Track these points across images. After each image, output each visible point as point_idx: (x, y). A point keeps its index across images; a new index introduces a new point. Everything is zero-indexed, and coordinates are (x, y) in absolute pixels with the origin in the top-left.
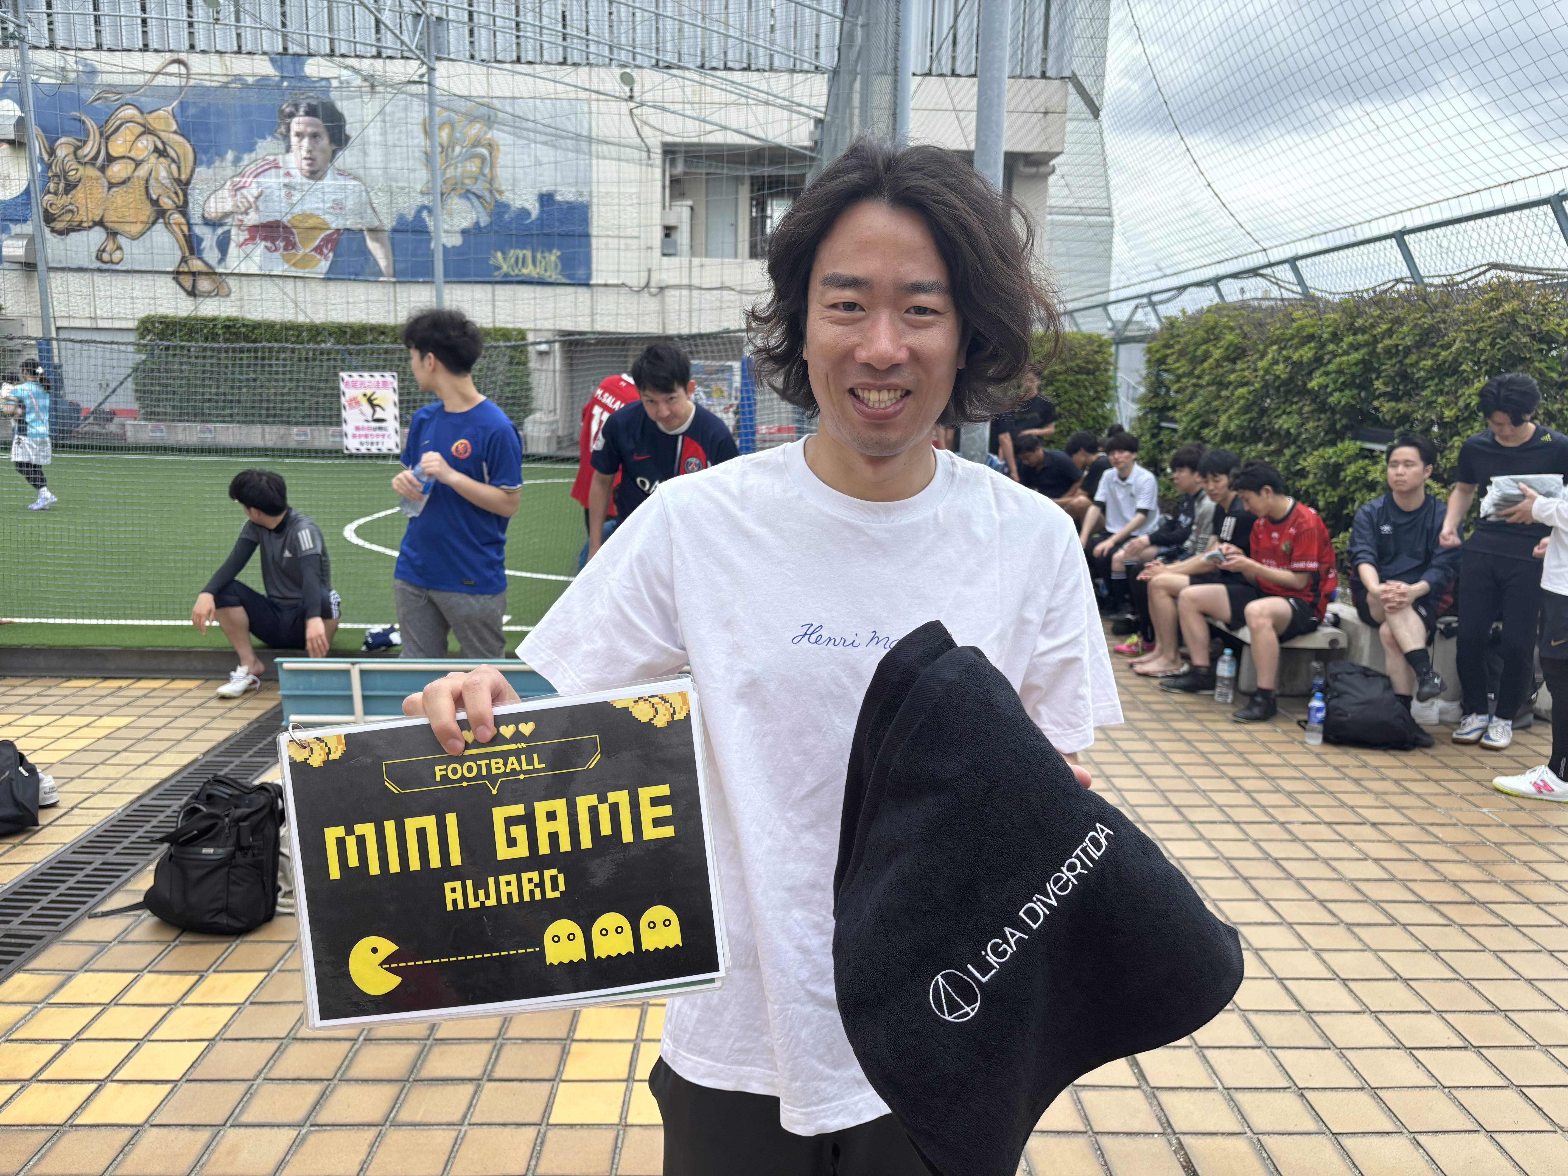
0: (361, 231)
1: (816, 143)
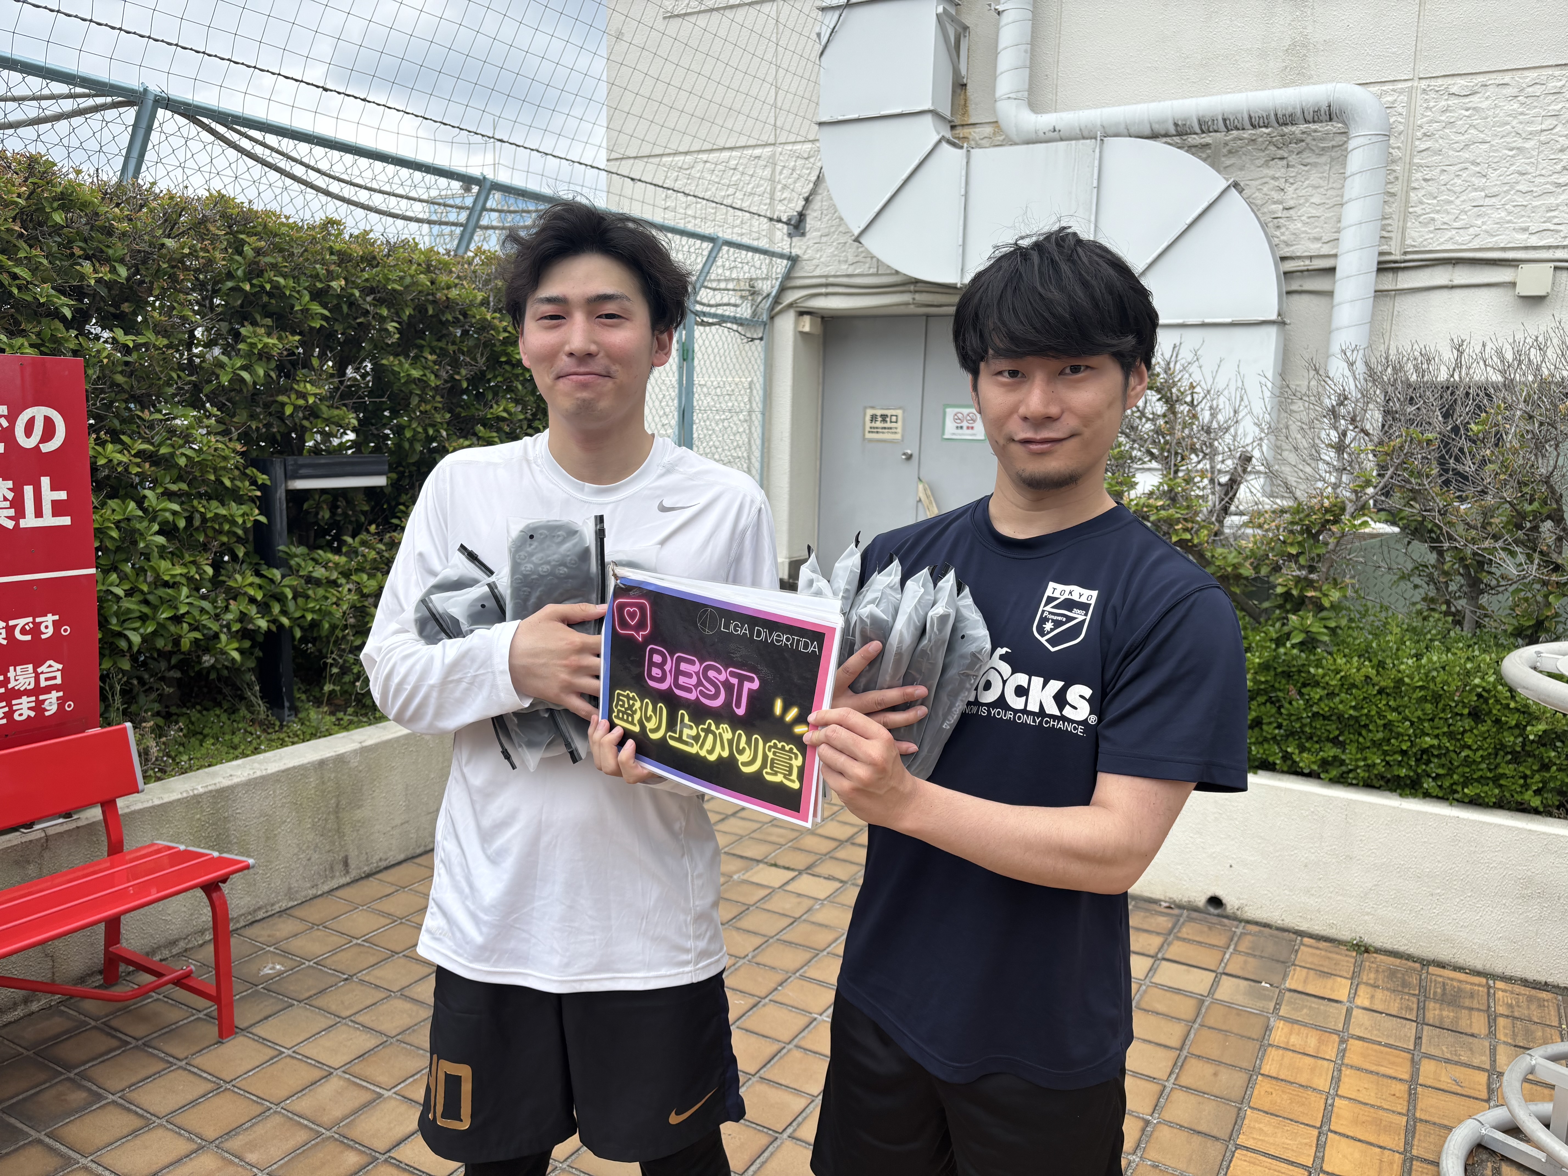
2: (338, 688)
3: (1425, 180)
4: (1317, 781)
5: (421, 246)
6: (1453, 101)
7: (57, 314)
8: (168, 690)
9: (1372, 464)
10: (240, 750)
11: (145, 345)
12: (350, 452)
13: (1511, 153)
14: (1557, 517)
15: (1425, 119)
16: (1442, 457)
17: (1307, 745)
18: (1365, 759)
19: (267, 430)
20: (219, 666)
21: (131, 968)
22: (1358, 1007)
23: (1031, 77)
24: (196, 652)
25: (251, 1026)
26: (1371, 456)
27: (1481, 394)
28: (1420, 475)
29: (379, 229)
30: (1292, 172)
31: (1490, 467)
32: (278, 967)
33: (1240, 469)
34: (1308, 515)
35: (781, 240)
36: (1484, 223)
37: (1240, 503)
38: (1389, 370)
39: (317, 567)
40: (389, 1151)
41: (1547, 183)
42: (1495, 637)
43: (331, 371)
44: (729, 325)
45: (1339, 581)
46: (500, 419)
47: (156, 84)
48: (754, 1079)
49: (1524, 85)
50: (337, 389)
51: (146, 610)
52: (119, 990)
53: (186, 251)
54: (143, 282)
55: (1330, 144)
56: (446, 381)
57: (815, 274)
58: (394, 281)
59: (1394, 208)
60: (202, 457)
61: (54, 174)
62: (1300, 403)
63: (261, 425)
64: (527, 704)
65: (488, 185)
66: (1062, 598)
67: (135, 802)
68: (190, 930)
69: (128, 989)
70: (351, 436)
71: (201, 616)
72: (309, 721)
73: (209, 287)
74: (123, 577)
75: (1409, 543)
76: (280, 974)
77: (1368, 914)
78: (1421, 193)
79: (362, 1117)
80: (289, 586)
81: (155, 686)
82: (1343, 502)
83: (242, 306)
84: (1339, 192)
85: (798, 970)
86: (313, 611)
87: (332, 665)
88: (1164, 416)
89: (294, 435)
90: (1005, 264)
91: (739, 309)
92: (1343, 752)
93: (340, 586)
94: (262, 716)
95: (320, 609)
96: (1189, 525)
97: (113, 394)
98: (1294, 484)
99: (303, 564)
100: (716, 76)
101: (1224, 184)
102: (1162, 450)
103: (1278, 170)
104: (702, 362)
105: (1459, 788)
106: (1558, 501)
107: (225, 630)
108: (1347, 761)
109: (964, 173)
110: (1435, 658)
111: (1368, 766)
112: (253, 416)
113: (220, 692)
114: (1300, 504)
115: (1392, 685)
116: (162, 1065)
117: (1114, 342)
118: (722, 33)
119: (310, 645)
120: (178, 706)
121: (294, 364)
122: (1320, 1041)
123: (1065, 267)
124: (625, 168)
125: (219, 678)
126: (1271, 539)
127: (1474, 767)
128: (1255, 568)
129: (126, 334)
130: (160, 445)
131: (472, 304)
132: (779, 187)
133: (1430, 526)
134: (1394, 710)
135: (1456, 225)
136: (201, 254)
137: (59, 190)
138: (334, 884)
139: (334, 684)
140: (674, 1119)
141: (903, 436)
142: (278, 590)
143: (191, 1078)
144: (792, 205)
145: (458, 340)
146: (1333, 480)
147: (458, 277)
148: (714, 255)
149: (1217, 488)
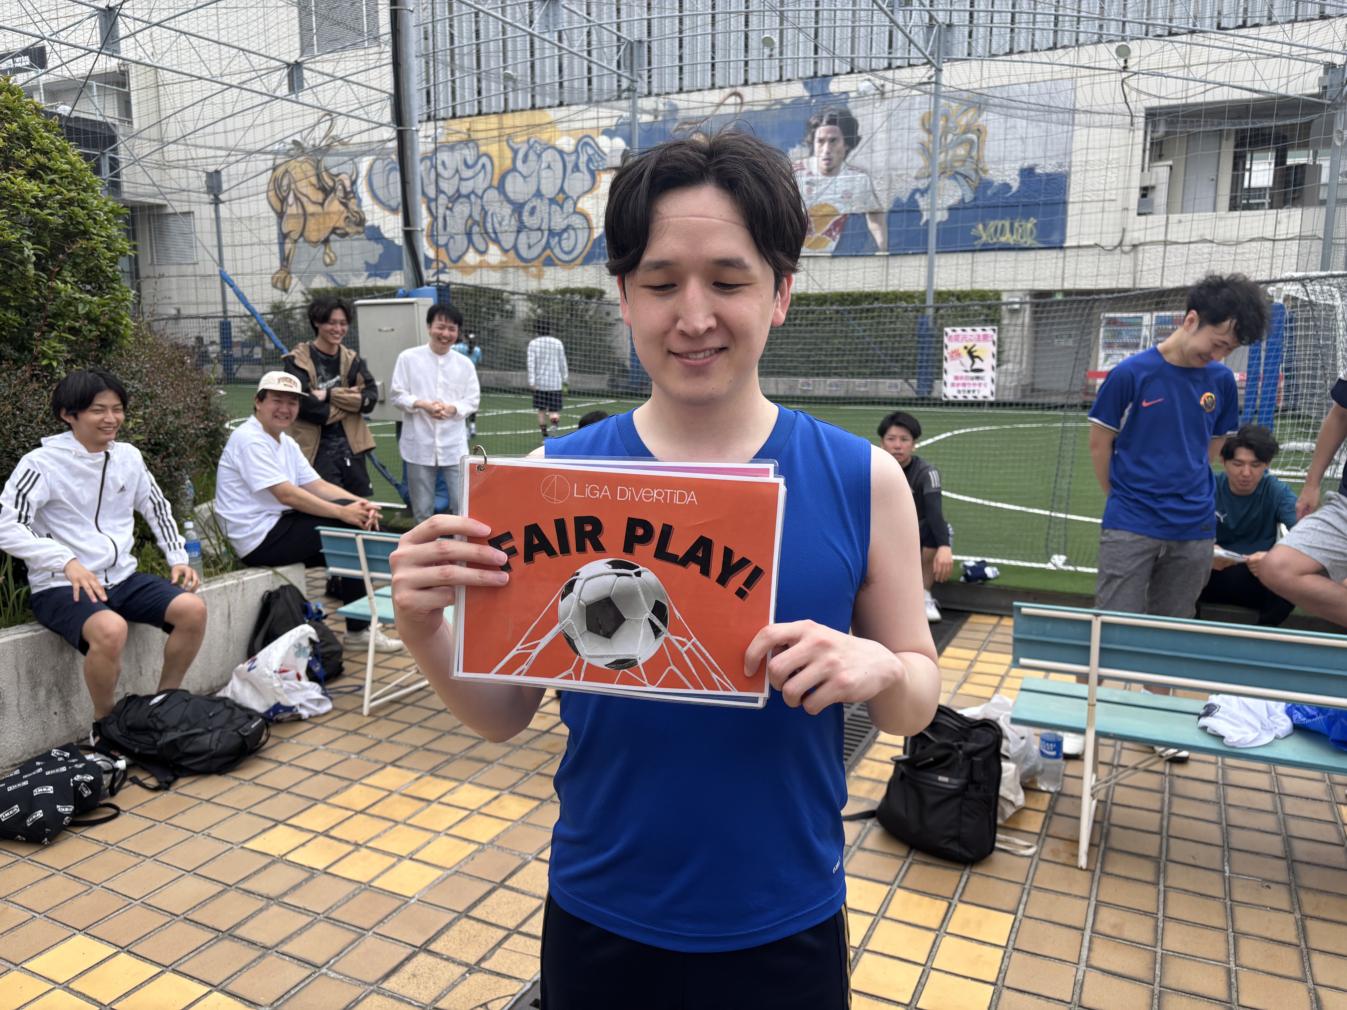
0: (864, 214)
1: (1325, 88)
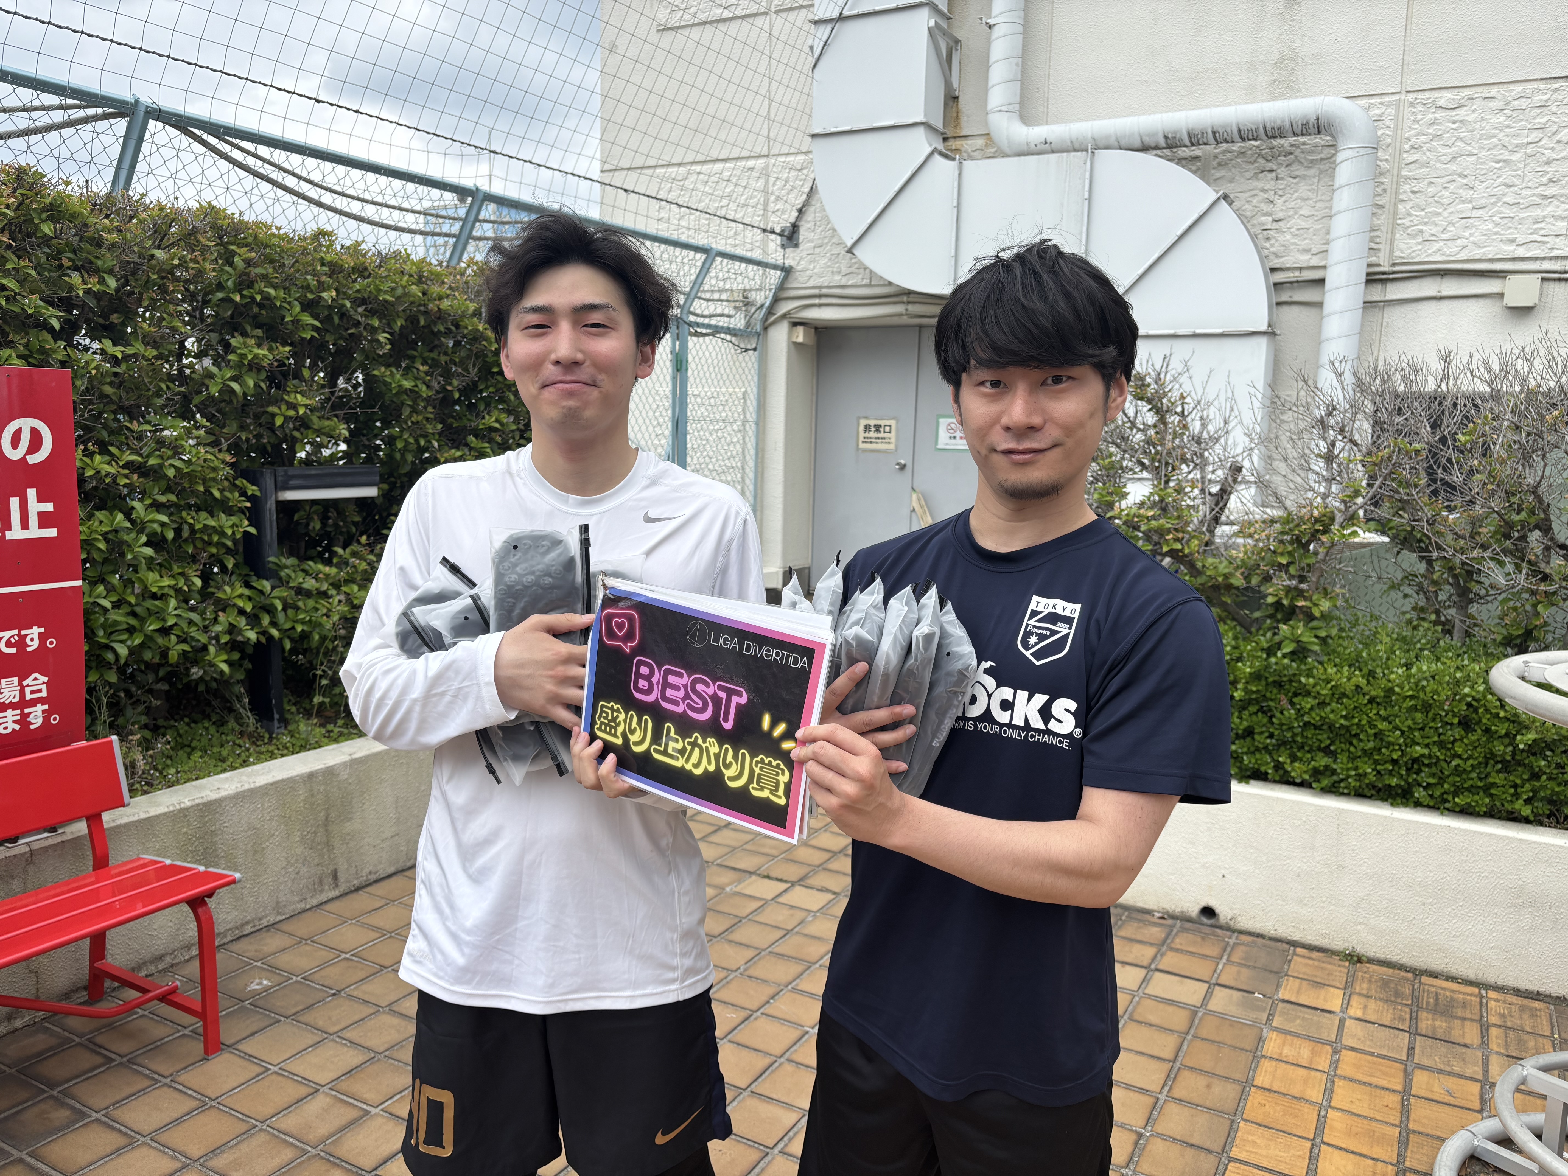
2: (327, 700)
3: (1413, 192)
4: (1309, 791)
5: (413, 257)
6: (1440, 114)
7: (45, 326)
8: (156, 703)
9: (1361, 474)
10: (229, 763)
11: (134, 355)
12: (341, 463)
13: (1498, 166)
14: (1545, 527)
15: (1413, 132)
16: (1431, 467)
17: (1299, 754)
18: (1356, 769)
19: (258, 440)
20: (207, 678)
21: (117, 984)
22: (1351, 1017)
23: (1022, 88)
24: (184, 664)
25: (237, 1042)
26: (1360, 467)
27: (1468, 405)
28: (1408, 485)
29: (371, 240)
30: (1281, 184)
31: (1478, 476)
32: (265, 982)
33: (1230, 479)
34: (1298, 525)
35: (774, 251)
36: (1471, 235)
37: (1231, 513)
38: (1378, 382)
39: (308, 578)
40: (376, 1169)
41: (1534, 195)
42: (1485, 646)
43: (322, 382)
44: (723, 336)
45: (1329, 591)
46: (492, 429)
47: (147, 96)
48: (745, 1094)
49: (1510, 99)
50: (329, 399)
51: (133, 621)
52: (105, 1006)
53: (176, 262)
54: (133, 293)
55: (1319, 157)
56: (438, 392)
57: (808, 285)
58: (386, 292)
59: (1382, 220)
60: (191, 467)
61: (43, 185)
62: (1290, 413)
63: (251, 436)
64: (512, 716)
65: (481, 196)
66: (1046, 612)
67: (121, 816)
68: (177, 945)
69: (114, 1005)
70: (343, 447)
71: (189, 627)
72: (299, 733)
73: (200, 298)
74: (111, 589)
75: (1398, 553)
76: (267, 989)
77: (1360, 924)
78: (1409, 205)
79: (349, 1135)
80: (279, 598)
81: (143, 699)
82: (1332, 512)
83: (232, 317)
84: (1327, 205)
85: (790, 983)
86: (303, 622)
87: (321, 677)
88: (1155, 426)
89: (285, 446)
90: (987, 276)
91: (732, 320)
92: (1335, 761)
93: (331, 597)
94: (251, 728)
95: (310, 621)
96: (1180, 535)
97: (102, 406)
98: (1284, 493)
99: (293, 575)
100: (709, 89)
101: (1213, 196)
102: (1153, 460)
103: (1267, 182)
104: (696, 373)
105: (1450, 798)
106: (1546, 510)
107: (214, 642)
108: (1339, 771)
109: (956, 184)
110: (1425, 668)
111: (1359, 775)
112: (243, 427)
113: (209, 704)
114: (1289, 514)
115: (1382, 694)
116: (147, 1083)
117: (1096, 352)
118: (715, 46)
119: (301, 657)
120: (166, 719)
121: (285, 375)
122: (1313, 1052)
123: (1046, 278)
124: (618, 179)
125: (208, 690)
126: (1262, 549)
127: (1464, 776)
128: (1245, 578)
129: (115, 345)
130: (148, 456)
131: (463, 315)
132: (773, 198)
133: (1419, 536)
134: (1385, 719)
135: (1444, 236)
136: (191, 265)
137: (48, 201)
138: (323, 897)
139: (324, 696)
140: (661, 1139)
141: (896, 446)
142: (268, 602)
143: (177, 1095)
144: (785, 217)
145: (450, 351)
146: (1322, 490)
147: (450, 288)
148: (707, 266)
149: (1208, 498)
